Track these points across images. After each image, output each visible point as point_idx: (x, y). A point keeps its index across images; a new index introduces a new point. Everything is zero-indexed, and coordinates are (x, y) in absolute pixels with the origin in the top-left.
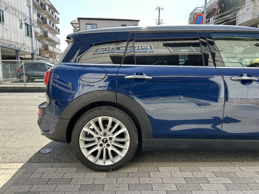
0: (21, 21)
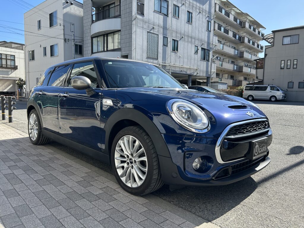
0: (197, 47)
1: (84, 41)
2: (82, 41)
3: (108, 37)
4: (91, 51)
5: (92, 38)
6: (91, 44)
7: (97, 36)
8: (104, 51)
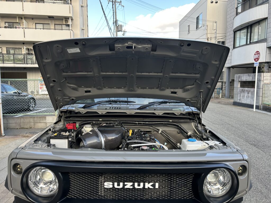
1: (227, 37)
2: (225, 37)
3: (253, 29)
4: (233, 46)
5: (235, 32)
6: (233, 38)
7: (240, 29)
8: (247, 44)
